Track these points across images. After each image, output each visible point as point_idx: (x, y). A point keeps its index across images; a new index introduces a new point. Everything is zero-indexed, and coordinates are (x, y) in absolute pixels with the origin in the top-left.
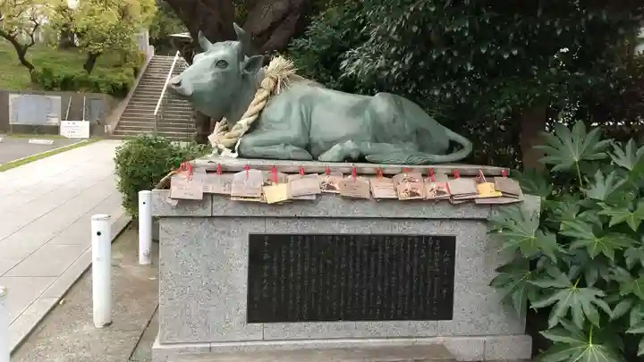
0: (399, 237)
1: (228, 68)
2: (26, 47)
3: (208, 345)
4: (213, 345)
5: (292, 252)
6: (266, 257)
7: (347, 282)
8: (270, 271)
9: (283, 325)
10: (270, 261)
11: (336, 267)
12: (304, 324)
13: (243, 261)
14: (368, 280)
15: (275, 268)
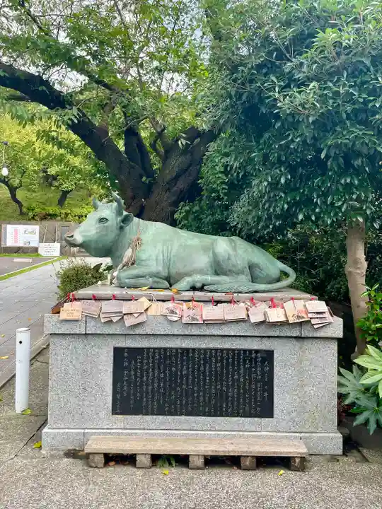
0: (228, 350)
1: (109, 223)
2: (17, 188)
3: (83, 431)
4: (86, 431)
5: (145, 361)
6: (126, 364)
7: (187, 385)
8: (129, 376)
9: (138, 417)
10: (129, 368)
11: (179, 373)
12: (155, 417)
13: (109, 368)
14: (205, 384)
15: (133, 373)
